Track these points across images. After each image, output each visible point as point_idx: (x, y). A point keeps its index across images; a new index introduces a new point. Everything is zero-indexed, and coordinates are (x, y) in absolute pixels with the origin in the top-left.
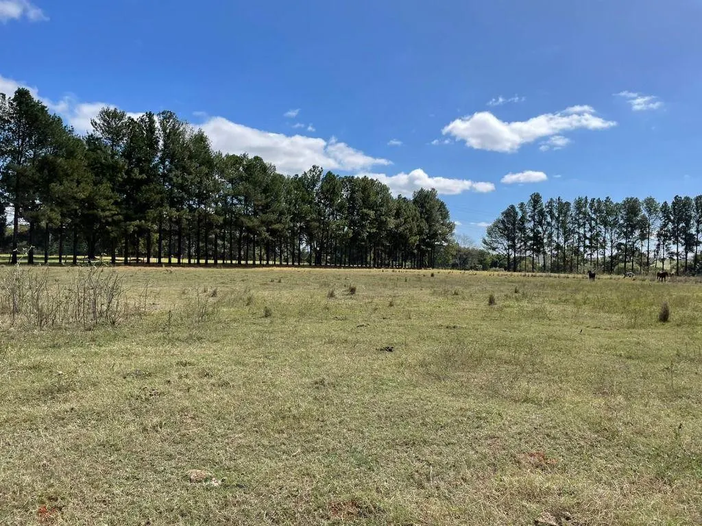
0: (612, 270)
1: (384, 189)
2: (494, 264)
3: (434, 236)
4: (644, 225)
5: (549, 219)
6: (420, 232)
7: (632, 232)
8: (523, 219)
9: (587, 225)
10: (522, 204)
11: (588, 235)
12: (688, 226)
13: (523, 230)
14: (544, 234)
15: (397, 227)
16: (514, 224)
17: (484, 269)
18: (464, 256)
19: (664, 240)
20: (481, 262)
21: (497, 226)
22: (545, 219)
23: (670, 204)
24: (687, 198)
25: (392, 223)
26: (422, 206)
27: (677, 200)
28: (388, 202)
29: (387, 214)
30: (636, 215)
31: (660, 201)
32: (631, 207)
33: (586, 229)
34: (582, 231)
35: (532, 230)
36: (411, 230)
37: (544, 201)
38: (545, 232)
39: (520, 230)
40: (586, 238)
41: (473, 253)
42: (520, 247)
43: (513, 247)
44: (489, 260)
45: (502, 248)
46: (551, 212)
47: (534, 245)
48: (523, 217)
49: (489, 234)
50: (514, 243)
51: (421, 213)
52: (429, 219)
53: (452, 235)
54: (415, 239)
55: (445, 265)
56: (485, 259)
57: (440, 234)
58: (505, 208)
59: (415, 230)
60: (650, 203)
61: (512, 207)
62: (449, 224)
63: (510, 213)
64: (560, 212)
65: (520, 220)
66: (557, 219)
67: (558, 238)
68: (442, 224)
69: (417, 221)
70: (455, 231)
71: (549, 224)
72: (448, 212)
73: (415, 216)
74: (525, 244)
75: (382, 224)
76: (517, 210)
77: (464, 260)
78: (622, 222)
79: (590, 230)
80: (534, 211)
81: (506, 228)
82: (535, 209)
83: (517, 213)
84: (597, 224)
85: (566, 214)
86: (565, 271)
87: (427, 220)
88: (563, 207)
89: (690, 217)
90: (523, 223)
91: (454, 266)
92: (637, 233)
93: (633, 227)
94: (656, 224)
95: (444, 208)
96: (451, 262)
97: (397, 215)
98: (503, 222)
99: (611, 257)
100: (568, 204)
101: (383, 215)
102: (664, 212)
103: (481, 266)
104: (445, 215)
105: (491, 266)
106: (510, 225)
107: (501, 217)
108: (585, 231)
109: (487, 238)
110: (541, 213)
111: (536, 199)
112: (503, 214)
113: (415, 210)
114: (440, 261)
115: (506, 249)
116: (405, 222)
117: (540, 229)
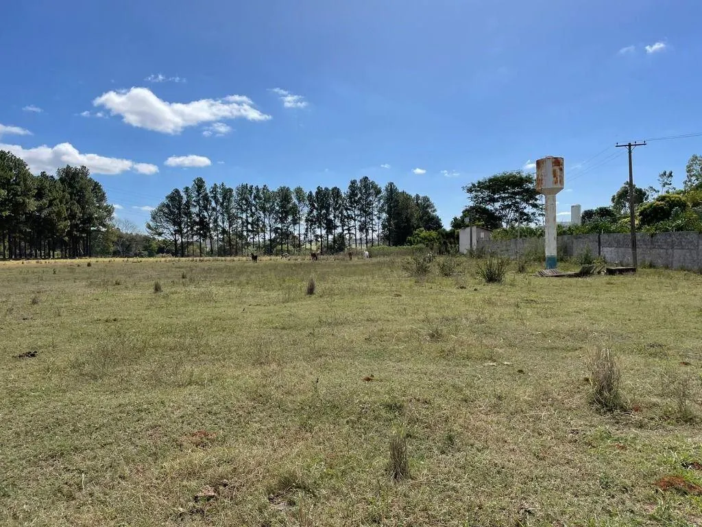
0: (271, 252)
1: (19, 164)
2: (161, 250)
3: (89, 220)
4: (294, 211)
5: (213, 204)
6: (72, 216)
7: (286, 218)
8: (188, 204)
9: (249, 212)
10: (187, 189)
11: (250, 220)
12: (328, 213)
13: (189, 214)
14: (210, 219)
15: (40, 209)
16: (179, 209)
17: (150, 255)
18: (128, 243)
19: (311, 225)
20: (146, 248)
21: (161, 210)
22: (210, 204)
23: (314, 194)
24: (326, 189)
25: (32, 205)
26: (71, 186)
27: (319, 192)
28: (25, 180)
29: (25, 194)
30: (289, 202)
31: (306, 191)
32: (284, 195)
33: (249, 215)
34: (244, 216)
35: (198, 215)
36: (59, 214)
37: (208, 187)
38: (210, 217)
39: (185, 214)
40: (248, 223)
41: (138, 239)
42: (187, 232)
43: (179, 232)
44: (155, 246)
45: (168, 233)
46: (215, 197)
47: (200, 229)
48: (188, 202)
49: (154, 218)
50: (181, 228)
51: (71, 194)
52: (82, 201)
53: (111, 219)
54: (64, 225)
55: (104, 253)
56: (151, 245)
57: (96, 218)
58: (169, 193)
59: (65, 214)
60: (299, 191)
61: (177, 191)
62: (107, 207)
63: (175, 197)
64: (224, 198)
65: (185, 204)
66: (222, 204)
67: (223, 223)
68: (99, 207)
69: (67, 203)
70: (114, 215)
71: (214, 209)
72: (104, 194)
73: (64, 197)
74: (192, 229)
75: (18, 207)
76: (182, 194)
77: (127, 246)
78: (277, 208)
79: (252, 216)
80: (198, 195)
81: (172, 213)
82: (199, 194)
83: (182, 198)
84: (256, 210)
85: (229, 200)
86: (231, 255)
87: (78, 202)
88: (227, 193)
89: (329, 205)
90: (189, 208)
91: (116, 254)
92: (290, 218)
93: (287, 213)
94: (304, 210)
95: (99, 189)
96: (112, 249)
97: (39, 196)
98: (168, 206)
99: (270, 240)
100: (231, 190)
101: (19, 196)
102: (310, 201)
103: (146, 253)
104: (102, 198)
105: (158, 253)
106: (175, 209)
107: (166, 201)
108: (247, 217)
109: (151, 223)
110: (206, 198)
111: (200, 184)
112: (167, 197)
113: (64, 191)
114: (98, 249)
115: (172, 234)
116: (51, 204)
117: (206, 214)
